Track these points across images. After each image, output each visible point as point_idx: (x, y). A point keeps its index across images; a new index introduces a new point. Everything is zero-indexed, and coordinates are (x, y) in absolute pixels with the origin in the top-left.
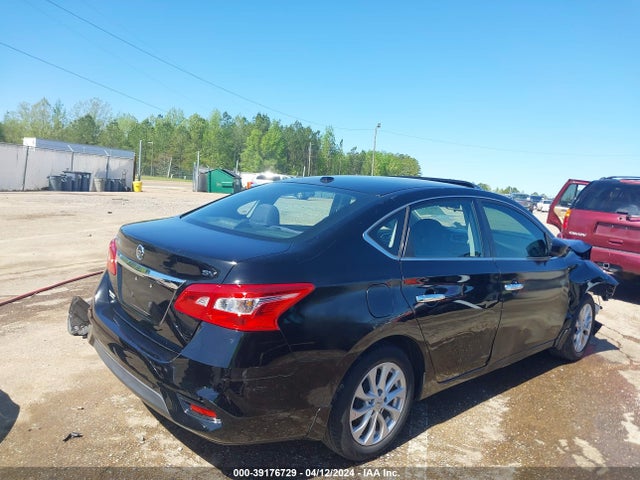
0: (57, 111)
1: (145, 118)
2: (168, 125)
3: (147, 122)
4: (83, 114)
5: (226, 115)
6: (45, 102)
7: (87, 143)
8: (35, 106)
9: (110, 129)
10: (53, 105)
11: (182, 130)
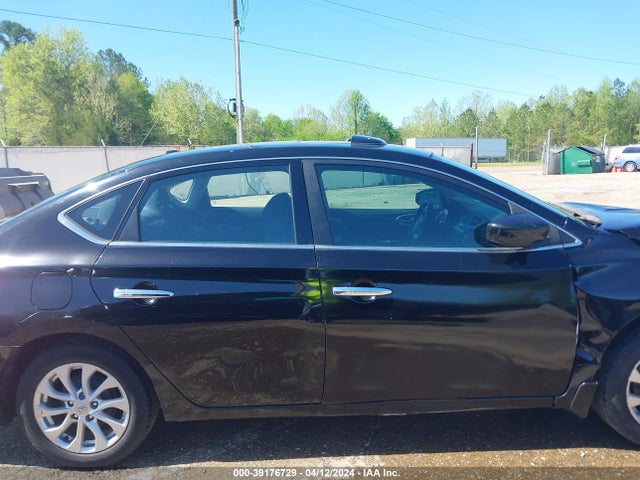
0: (443, 110)
1: (523, 103)
2: (547, 106)
3: (525, 106)
4: (465, 109)
5: (618, 82)
6: (434, 104)
7: (468, 136)
8: (426, 108)
9: (489, 120)
10: (440, 105)
11: (564, 108)
